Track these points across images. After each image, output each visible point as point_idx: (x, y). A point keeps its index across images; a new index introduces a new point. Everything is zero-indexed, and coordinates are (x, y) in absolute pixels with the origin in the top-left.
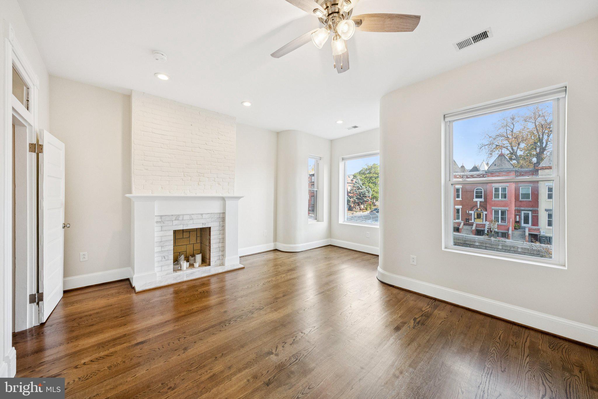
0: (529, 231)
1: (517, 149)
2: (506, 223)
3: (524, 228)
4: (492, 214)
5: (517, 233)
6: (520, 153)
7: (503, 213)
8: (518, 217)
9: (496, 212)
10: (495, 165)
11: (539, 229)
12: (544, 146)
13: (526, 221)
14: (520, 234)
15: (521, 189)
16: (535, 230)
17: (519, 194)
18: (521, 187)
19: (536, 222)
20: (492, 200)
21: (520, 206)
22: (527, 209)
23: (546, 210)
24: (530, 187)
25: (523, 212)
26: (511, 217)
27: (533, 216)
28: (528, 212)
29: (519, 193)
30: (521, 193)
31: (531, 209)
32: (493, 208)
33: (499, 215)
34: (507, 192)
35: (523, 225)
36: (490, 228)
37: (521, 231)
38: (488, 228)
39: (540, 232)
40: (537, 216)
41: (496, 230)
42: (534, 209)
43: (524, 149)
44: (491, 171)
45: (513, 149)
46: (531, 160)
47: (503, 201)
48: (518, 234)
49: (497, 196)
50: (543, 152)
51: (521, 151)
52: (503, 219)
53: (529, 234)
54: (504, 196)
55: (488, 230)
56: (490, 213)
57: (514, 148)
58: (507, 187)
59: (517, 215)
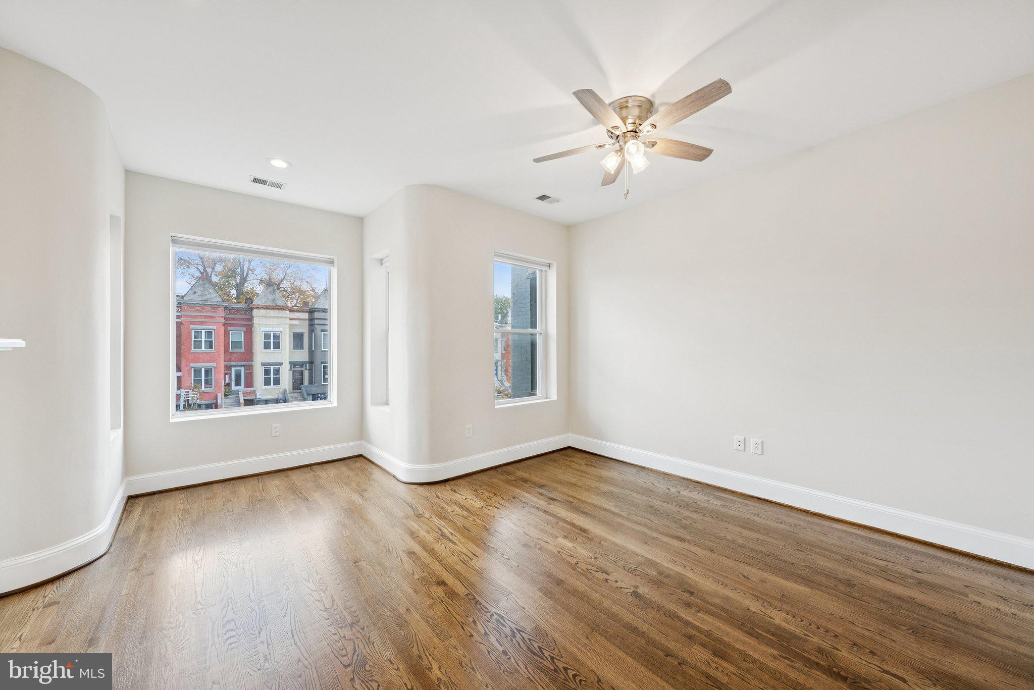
0: (244, 396)
1: (212, 272)
2: (212, 387)
3: (237, 392)
4: (190, 374)
5: (230, 400)
6: (215, 279)
7: (208, 372)
8: (227, 377)
9: (197, 372)
10: (195, 293)
11: (254, 392)
12: (245, 274)
13: (238, 383)
14: (233, 402)
15: (231, 334)
16: (250, 393)
17: (229, 343)
18: (231, 332)
19: (249, 384)
20: (191, 351)
21: (230, 360)
22: (239, 363)
23: (263, 364)
24: (243, 332)
25: (233, 369)
26: (219, 378)
27: (246, 374)
28: (239, 368)
29: (229, 340)
30: (231, 340)
31: (243, 363)
32: (192, 365)
33: (201, 377)
34: (213, 339)
35: (234, 388)
36: (188, 400)
37: (233, 398)
38: (185, 401)
39: (256, 395)
40: (251, 373)
41: (198, 401)
42: (249, 363)
43: (220, 273)
44: (188, 302)
45: (205, 270)
46: (230, 292)
47: (207, 353)
48: (229, 403)
49: (198, 345)
50: (244, 284)
51: (217, 276)
52: (208, 382)
53: (244, 400)
54: (210, 344)
55: (184, 403)
56: (186, 375)
57: (207, 269)
58: (213, 331)
59: (226, 374)
